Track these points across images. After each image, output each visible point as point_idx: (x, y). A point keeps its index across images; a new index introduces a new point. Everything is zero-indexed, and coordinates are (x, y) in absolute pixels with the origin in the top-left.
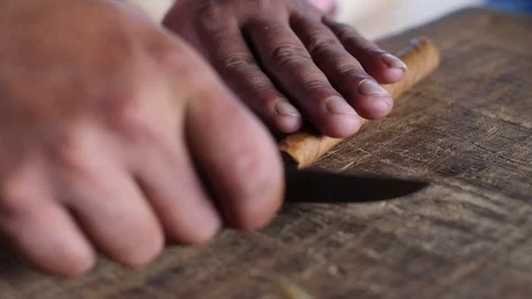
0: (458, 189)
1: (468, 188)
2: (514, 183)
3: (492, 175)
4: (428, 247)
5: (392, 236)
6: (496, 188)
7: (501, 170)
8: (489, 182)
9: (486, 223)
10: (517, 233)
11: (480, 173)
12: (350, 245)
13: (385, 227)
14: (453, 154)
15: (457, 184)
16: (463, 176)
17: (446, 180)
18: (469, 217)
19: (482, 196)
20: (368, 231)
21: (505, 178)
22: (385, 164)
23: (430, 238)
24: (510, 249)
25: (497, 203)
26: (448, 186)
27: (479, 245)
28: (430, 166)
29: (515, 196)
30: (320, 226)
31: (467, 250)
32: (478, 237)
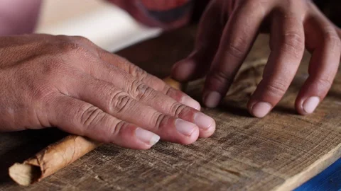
4: (152, 165)
5: (133, 158)
9: (187, 151)
10: (204, 157)
12: (108, 163)
13: (129, 153)
20: (119, 155)
23: (154, 159)
24: (198, 166)
27: (180, 164)
31: (174, 166)
32: (181, 159)
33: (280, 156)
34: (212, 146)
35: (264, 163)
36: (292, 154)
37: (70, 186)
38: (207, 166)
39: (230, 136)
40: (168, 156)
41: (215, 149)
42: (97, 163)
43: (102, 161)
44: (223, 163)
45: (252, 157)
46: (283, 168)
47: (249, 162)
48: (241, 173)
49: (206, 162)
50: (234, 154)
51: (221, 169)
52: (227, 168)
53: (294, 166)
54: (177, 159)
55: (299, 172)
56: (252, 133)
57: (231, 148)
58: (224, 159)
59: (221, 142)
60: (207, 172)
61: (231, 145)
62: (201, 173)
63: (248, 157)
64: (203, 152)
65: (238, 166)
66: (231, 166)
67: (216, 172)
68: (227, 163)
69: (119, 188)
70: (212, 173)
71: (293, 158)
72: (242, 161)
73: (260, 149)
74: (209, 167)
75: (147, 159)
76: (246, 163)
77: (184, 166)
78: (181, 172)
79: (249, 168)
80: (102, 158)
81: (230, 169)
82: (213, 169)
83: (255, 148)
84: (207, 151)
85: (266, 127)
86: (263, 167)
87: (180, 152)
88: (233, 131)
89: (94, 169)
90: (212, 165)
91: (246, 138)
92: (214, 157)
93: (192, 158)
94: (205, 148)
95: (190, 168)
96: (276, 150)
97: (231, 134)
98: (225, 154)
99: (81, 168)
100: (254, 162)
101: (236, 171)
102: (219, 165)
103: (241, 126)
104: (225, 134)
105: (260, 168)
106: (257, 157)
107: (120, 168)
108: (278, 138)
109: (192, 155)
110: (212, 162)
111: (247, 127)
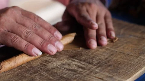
0: (75, 61)
1: (77, 61)
2: (89, 59)
3: (84, 57)
4: (65, 76)
5: (57, 73)
6: (84, 61)
7: (86, 56)
8: (83, 59)
9: (80, 70)
10: (88, 72)
11: (81, 57)
12: (46, 75)
13: (55, 71)
14: (75, 52)
15: (74, 60)
16: (76, 58)
17: (72, 59)
18: (76, 68)
19: (80, 63)
20: (51, 72)
21: (87, 58)
22: (58, 55)
23: (66, 73)
24: (85, 76)
25: (84, 65)
26: (72, 60)
27: (77, 75)
28: (68, 55)
29: (89, 63)
30: (39, 71)
31: (75, 76)
32: (78, 73)
33: (121, 71)
34: (91, 67)
35: (114, 74)
36: (126, 70)
38: (89, 76)
39: (98, 63)
40: (72, 72)
41: (92, 69)
42: (41, 76)
43: (43, 75)
44: (96, 74)
45: (109, 72)
46: (122, 77)
47: (107, 74)
48: (104, 79)
49: (88, 74)
50: (101, 71)
51: (95, 77)
52: (98, 77)
53: (127, 75)
54: (76, 73)
55: (129, 78)
56: (108, 61)
57: (99, 68)
58: (97, 73)
59: (95, 65)
60: (89, 79)
61: (99, 67)
62: (86, 79)
63: (107, 72)
64: (87, 70)
65: (102, 76)
66: (99, 76)
67: (93, 79)
68: (98, 75)
70: (91, 79)
71: (126, 72)
72: (104, 73)
73: (112, 68)
74: (90, 76)
75: (63, 74)
76: (106, 74)
77: (79, 76)
78: (78, 79)
79: (107, 77)
80: (43, 73)
81: (99, 77)
82: (92, 77)
83: (110, 68)
84: (89, 70)
85: (114, 58)
86: (113, 76)
87: (77, 70)
88: (100, 60)
89: (40, 78)
90: (91, 75)
91: (106, 63)
92: (92, 72)
93: (82, 73)
94: (88, 68)
95: (82, 77)
96: (119, 68)
97: (99, 62)
98: (97, 70)
99: (34, 78)
100: (109, 74)
101: (101, 78)
102: (94, 75)
103: (104, 58)
104: (97, 62)
105: (112, 77)
106: (111, 72)
107: (51, 78)
108: (120, 63)
109: (82, 71)
110: (91, 74)
111: (106, 59)
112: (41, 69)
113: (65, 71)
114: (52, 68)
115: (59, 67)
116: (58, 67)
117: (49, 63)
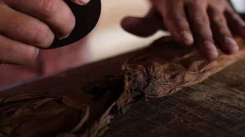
0: (238, 93)
1: (242, 93)
4: (224, 116)
5: (208, 110)
12: (190, 112)
13: (206, 106)
15: (238, 91)
16: (240, 88)
17: (233, 89)
18: (242, 105)
20: (198, 107)
23: (225, 112)
26: (234, 91)
28: (226, 83)
30: (177, 103)
31: (241, 118)
37: (162, 126)
40: (236, 110)
42: (181, 111)
43: (185, 110)
54: (243, 113)
69: (201, 131)
75: (220, 112)
80: (185, 108)
89: (179, 116)
99: (169, 114)
107: (200, 116)
112: (180, 101)
113: (223, 108)
114: (200, 101)
115: (212, 100)
116: (209, 100)
117: (194, 93)
